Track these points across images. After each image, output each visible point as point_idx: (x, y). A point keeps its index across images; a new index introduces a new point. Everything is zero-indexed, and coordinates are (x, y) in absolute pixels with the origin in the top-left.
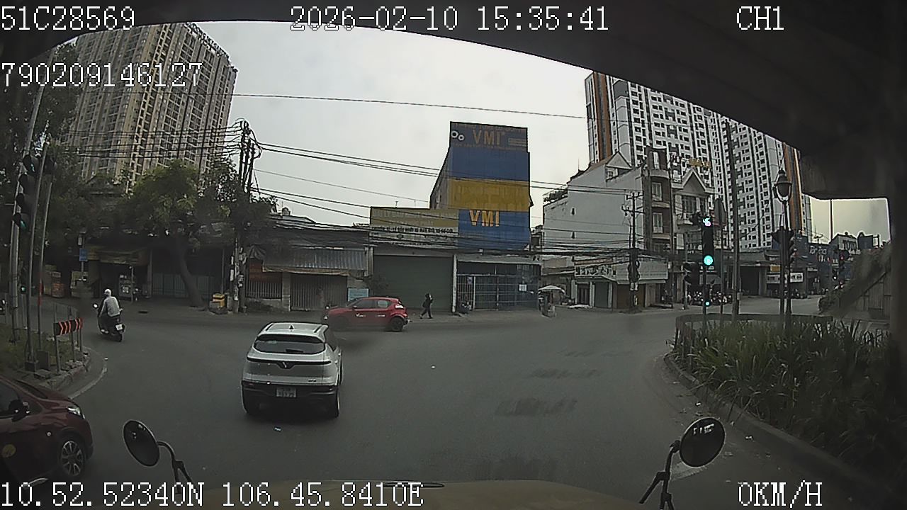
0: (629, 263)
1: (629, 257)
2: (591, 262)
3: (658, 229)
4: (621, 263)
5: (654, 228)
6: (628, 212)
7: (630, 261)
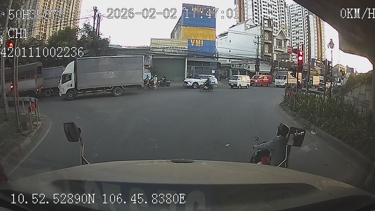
0: (255, 64)
1: (256, 61)
2: (238, 62)
3: (266, 51)
4: (252, 63)
5: (265, 51)
6: (256, 43)
7: (256, 63)
